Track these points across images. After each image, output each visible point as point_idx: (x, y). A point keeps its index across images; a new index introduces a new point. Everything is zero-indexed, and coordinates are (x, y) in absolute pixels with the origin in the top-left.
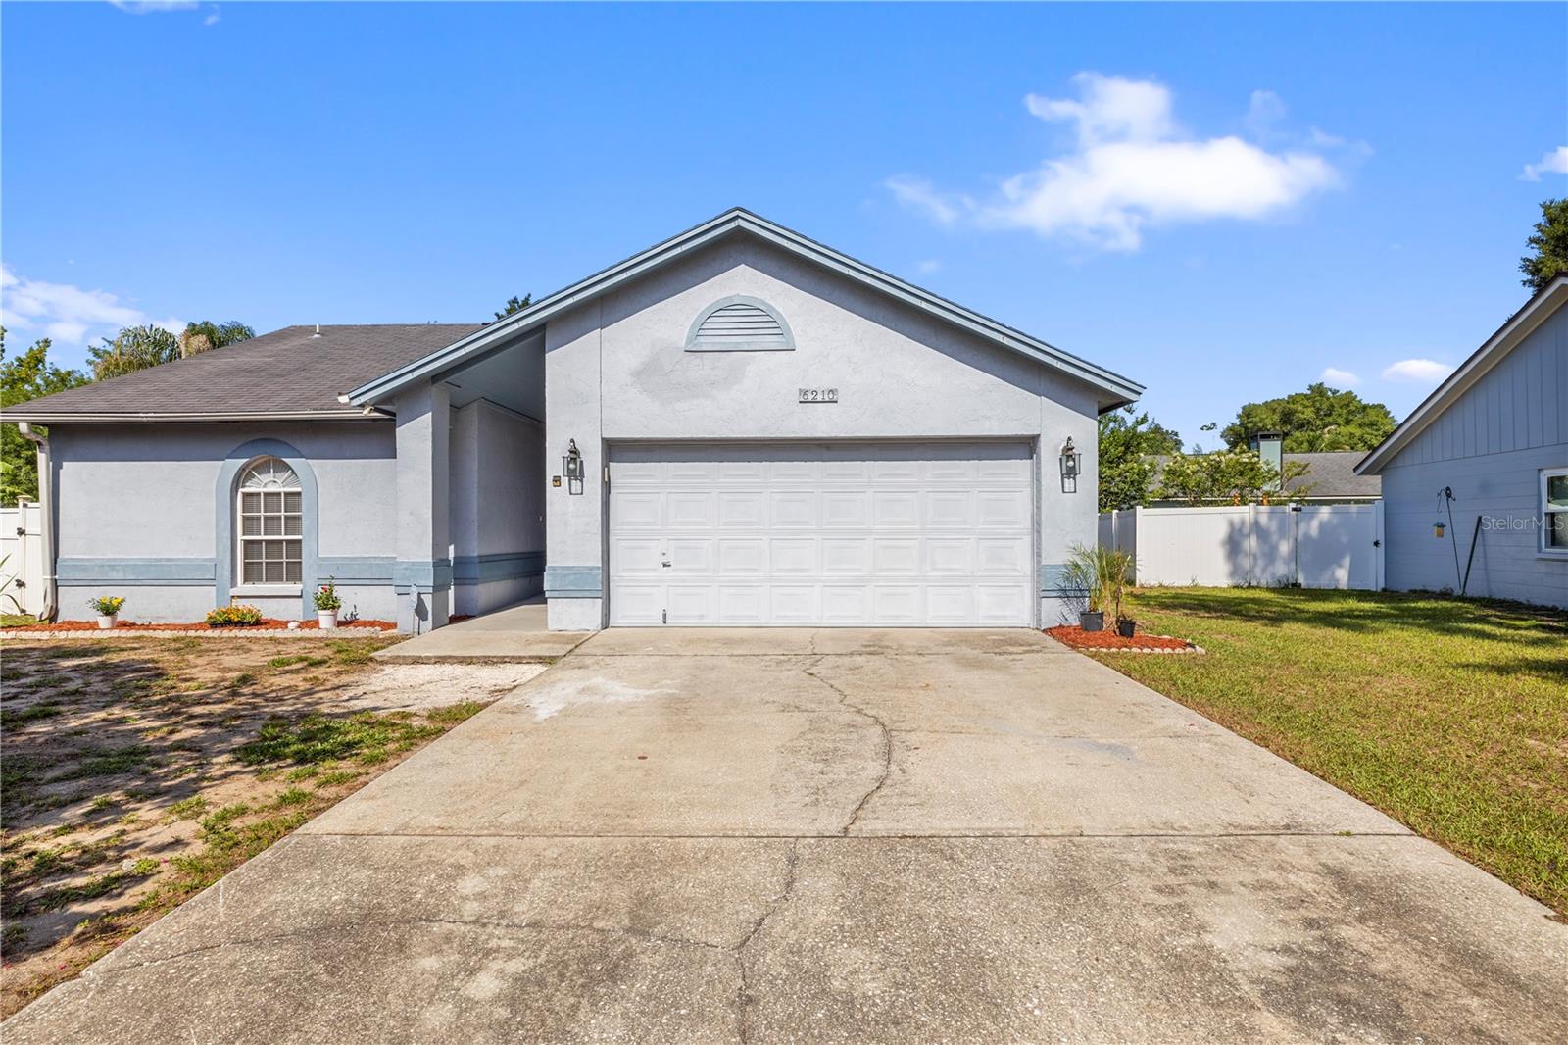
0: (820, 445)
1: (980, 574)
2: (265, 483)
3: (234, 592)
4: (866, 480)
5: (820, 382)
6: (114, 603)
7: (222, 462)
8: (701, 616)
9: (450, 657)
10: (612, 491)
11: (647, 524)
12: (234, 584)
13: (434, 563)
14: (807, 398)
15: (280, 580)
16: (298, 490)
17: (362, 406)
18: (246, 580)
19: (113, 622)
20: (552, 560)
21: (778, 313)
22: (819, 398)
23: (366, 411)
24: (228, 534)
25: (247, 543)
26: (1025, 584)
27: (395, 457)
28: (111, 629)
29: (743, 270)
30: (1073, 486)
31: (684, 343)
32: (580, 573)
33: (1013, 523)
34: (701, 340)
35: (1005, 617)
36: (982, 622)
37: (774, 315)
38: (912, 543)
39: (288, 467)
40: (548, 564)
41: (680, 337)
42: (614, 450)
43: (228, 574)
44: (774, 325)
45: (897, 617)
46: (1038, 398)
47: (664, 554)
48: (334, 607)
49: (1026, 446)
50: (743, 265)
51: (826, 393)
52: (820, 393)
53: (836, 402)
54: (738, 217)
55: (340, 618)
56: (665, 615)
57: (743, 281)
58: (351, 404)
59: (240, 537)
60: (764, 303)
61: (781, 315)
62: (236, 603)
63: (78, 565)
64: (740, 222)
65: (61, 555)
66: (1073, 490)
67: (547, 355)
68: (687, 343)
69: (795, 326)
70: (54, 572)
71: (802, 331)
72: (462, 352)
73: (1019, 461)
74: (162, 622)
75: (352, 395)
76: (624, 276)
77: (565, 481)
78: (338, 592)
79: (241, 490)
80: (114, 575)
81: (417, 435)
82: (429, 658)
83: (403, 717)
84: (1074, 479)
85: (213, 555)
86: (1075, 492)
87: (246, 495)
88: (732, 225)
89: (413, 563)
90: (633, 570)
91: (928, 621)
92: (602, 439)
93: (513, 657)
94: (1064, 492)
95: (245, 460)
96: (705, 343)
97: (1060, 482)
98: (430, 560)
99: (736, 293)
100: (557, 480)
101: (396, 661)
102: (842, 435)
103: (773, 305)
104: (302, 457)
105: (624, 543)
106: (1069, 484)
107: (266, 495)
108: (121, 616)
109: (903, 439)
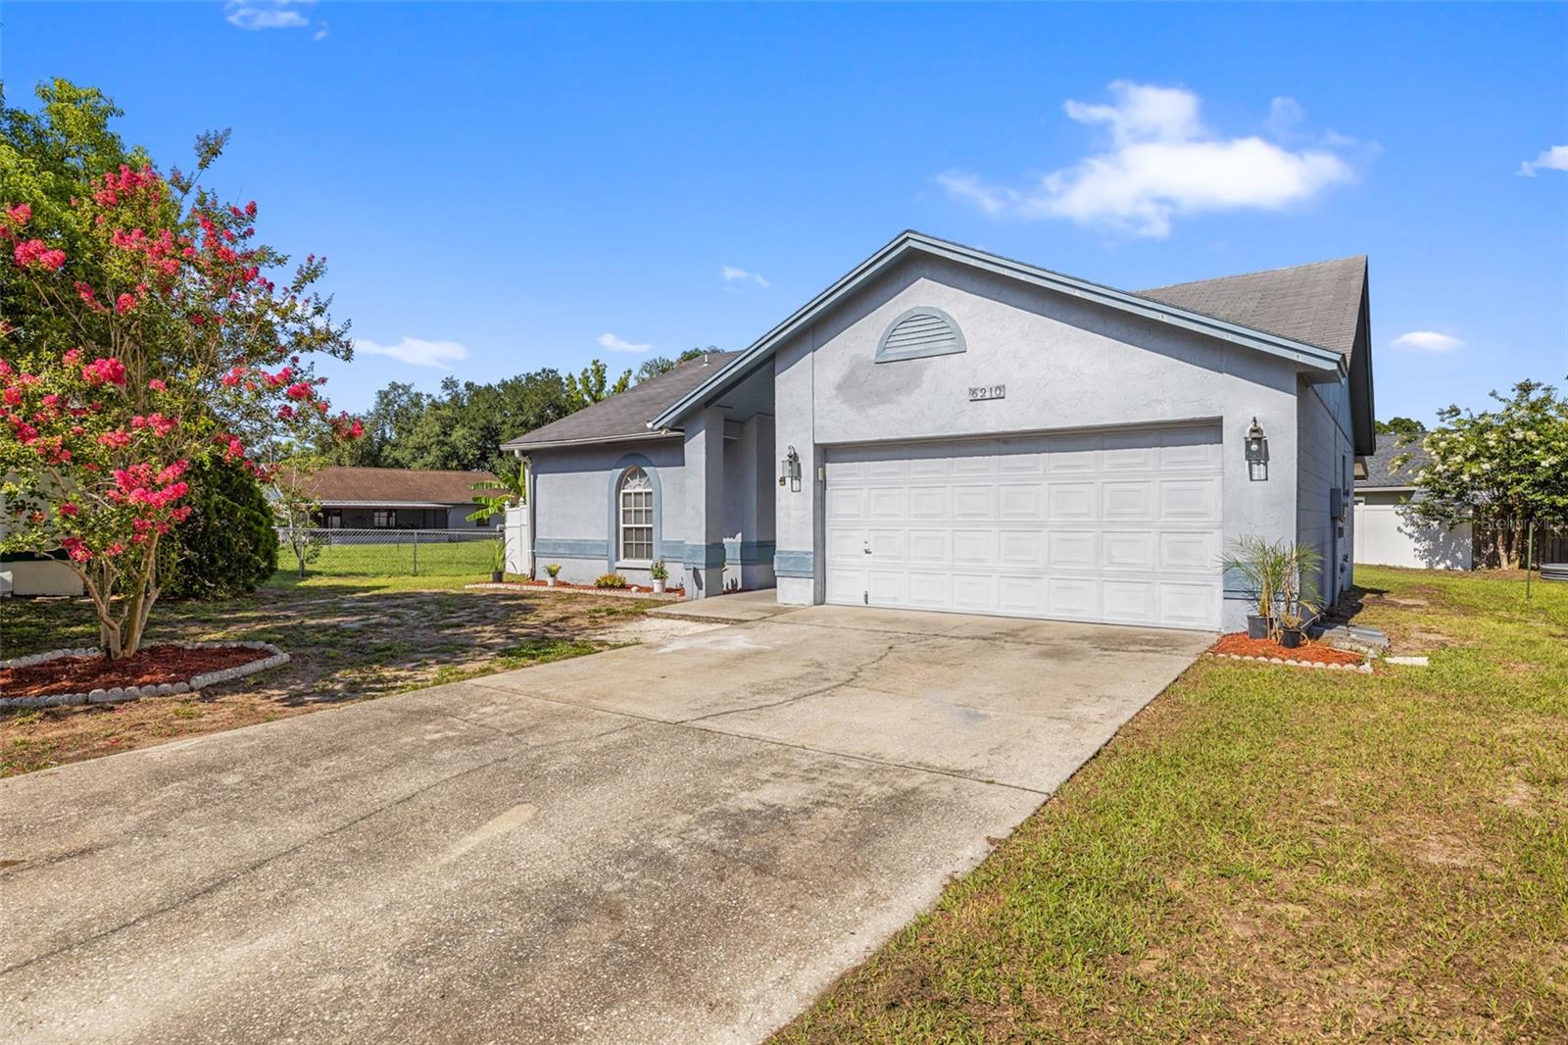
0: (998, 440)
1: (1162, 570)
2: (635, 486)
3: (617, 564)
4: (1040, 472)
5: (988, 379)
6: (554, 568)
7: (610, 472)
8: (895, 599)
9: (687, 615)
10: (827, 487)
11: (854, 515)
12: (618, 559)
13: (706, 546)
14: (976, 396)
15: (642, 557)
16: (650, 490)
17: (661, 428)
18: (625, 556)
19: (554, 582)
20: (781, 545)
21: (951, 319)
22: (988, 395)
23: (663, 433)
24: (614, 523)
25: (625, 529)
26: (1215, 584)
27: (684, 465)
28: (554, 586)
29: (923, 284)
30: (1263, 473)
31: (874, 357)
32: (798, 559)
33: (1205, 514)
34: (888, 351)
35: (1191, 619)
36: (1164, 622)
37: (948, 321)
38: (1089, 535)
39: (644, 474)
40: (777, 549)
41: (870, 351)
42: (826, 453)
43: (614, 550)
44: (948, 330)
45: (1072, 611)
46: (1221, 375)
47: (866, 543)
48: (661, 578)
49: (1208, 429)
50: (922, 279)
51: (994, 390)
52: (988, 390)
53: (1003, 398)
54: (907, 238)
55: (667, 586)
56: (866, 596)
57: (923, 293)
58: (653, 428)
59: (622, 526)
60: (940, 312)
61: (954, 321)
62: (619, 573)
63: (545, 544)
64: (910, 243)
65: (538, 537)
66: (1263, 477)
67: (776, 378)
68: (877, 356)
69: (966, 329)
70: (533, 548)
71: (972, 333)
72: (716, 383)
73: (1209, 446)
74: (582, 583)
75: (654, 421)
76: (822, 306)
77: (788, 480)
78: (667, 567)
79: (622, 491)
80: (561, 551)
81: (696, 448)
82: (675, 615)
83: (599, 645)
84: (1265, 464)
85: (606, 538)
86: (1266, 479)
87: (625, 494)
88: (904, 247)
89: (694, 546)
90: (843, 556)
91: (1105, 617)
92: (815, 445)
93: (723, 619)
94: (1252, 480)
95: (623, 469)
96: (891, 353)
97: (1247, 468)
98: (704, 543)
99: (916, 305)
100: (783, 480)
101: (657, 616)
102: (1009, 430)
103: (948, 312)
104: (652, 466)
105: (837, 533)
106: (1259, 470)
107: (635, 494)
108: (560, 577)
109: (1077, 429)
